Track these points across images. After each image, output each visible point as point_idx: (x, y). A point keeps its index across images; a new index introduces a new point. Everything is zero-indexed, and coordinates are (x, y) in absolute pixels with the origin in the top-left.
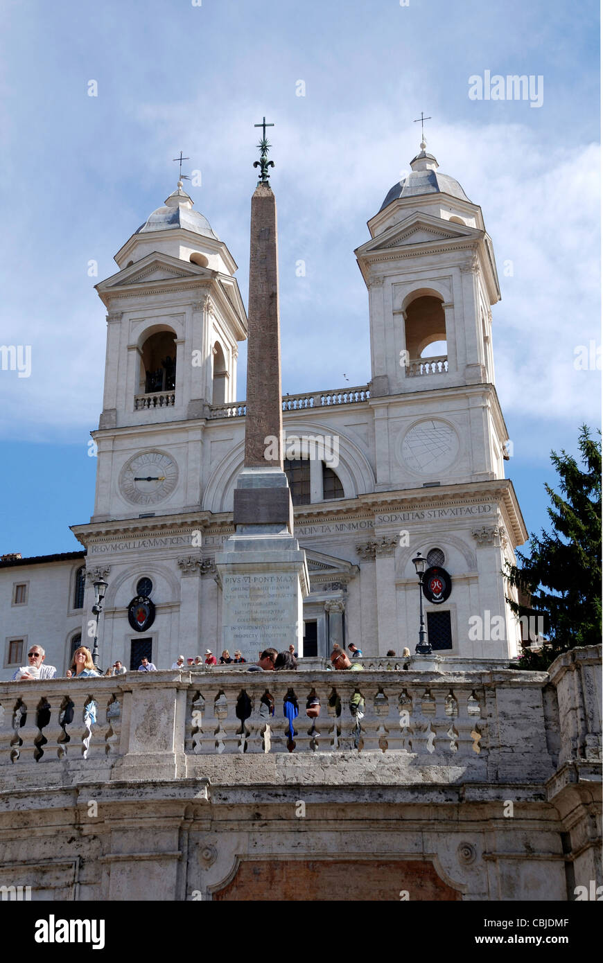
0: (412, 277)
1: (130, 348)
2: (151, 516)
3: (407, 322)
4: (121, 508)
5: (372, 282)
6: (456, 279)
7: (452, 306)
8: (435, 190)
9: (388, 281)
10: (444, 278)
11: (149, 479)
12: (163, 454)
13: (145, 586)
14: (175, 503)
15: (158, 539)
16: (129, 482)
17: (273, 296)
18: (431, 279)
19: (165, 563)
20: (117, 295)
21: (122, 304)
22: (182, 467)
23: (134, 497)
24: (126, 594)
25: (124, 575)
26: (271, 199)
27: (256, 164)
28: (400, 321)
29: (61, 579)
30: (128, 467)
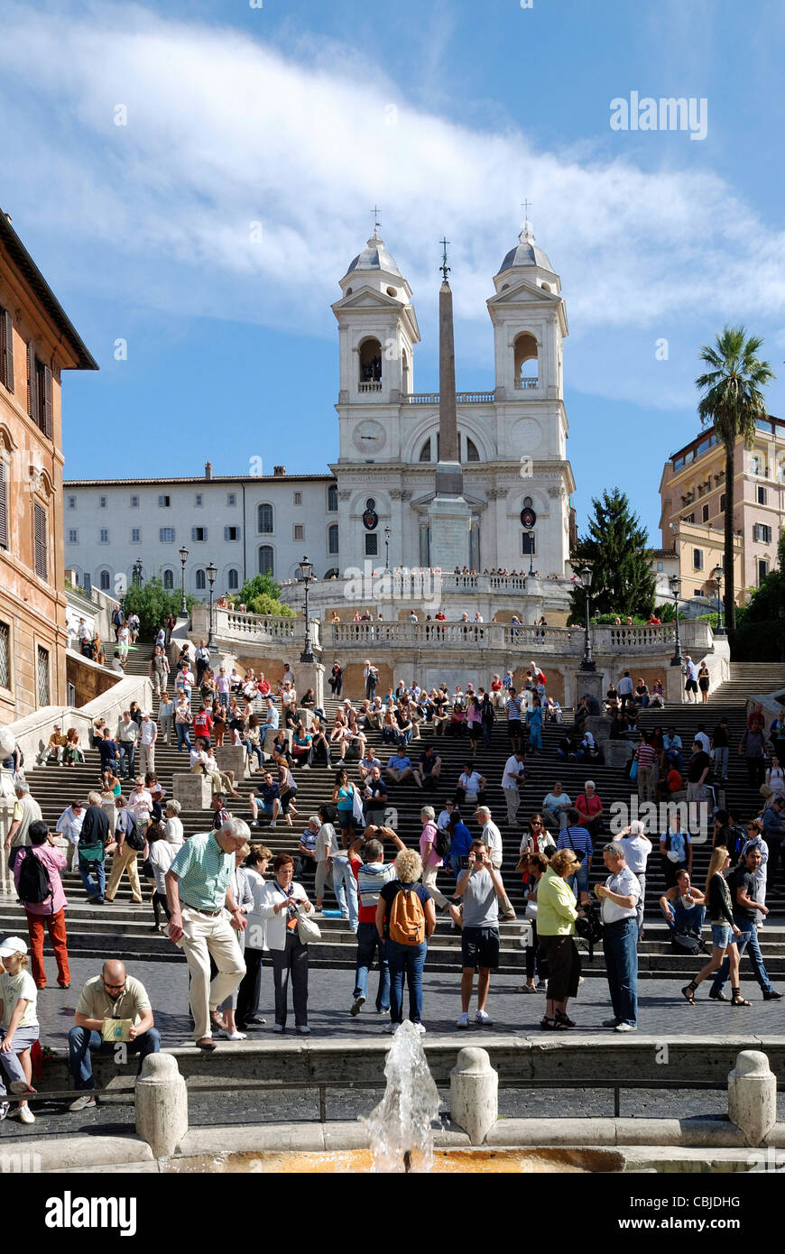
0: (519, 323)
1: (354, 350)
2: (371, 462)
3: (515, 351)
4: (355, 456)
5: (497, 323)
6: (544, 327)
7: (541, 345)
8: (533, 263)
9: (506, 323)
10: (537, 325)
11: (369, 438)
12: (378, 423)
13: (371, 503)
14: (384, 455)
15: (377, 476)
16: (359, 439)
17: (453, 357)
18: (530, 325)
19: (382, 491)
20: (344, 313)
21: (348, 319)
22: (388, 433)
23: (362, 449)
24: (361, 508)
25: (359, 496)
26: (450, 294)
27: (441, 269)
28: (512, 351)
29: (321, 492)
30: (357, 430)
